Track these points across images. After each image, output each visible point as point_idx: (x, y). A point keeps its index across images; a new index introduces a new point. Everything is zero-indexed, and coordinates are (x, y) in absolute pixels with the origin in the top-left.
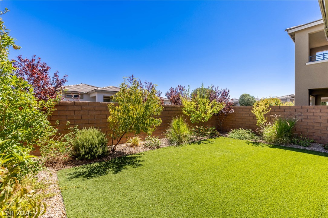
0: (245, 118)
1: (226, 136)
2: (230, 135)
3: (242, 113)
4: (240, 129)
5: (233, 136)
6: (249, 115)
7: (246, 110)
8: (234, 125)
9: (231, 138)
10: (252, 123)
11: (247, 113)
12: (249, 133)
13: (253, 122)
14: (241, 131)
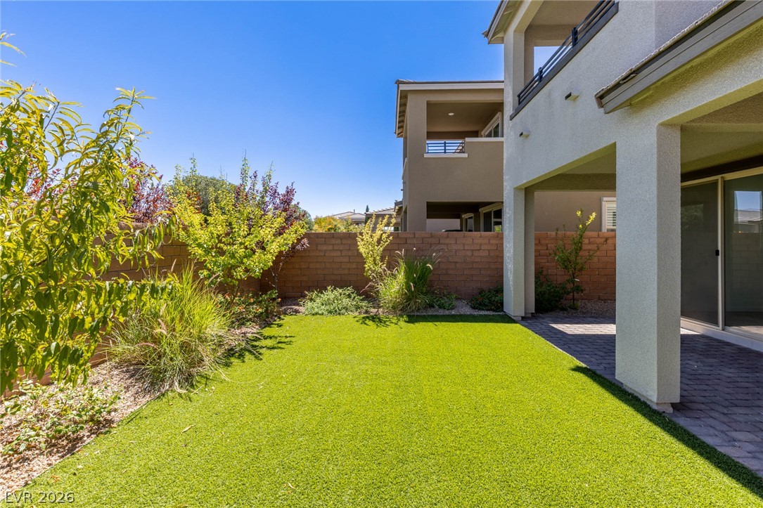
0: (331, 260)
1: (297, 312)
2: (306, 307)
3: (324, 248)
4: (329, 288)
5: (316, 310)
6: (339, 254)
7: (333, 241)
8: (305, 279)
9: (313, 315)
10: (346, 272)
11: (336, 248)
12: (349, 296)
13: (349, 269)
14: (330, 294)
